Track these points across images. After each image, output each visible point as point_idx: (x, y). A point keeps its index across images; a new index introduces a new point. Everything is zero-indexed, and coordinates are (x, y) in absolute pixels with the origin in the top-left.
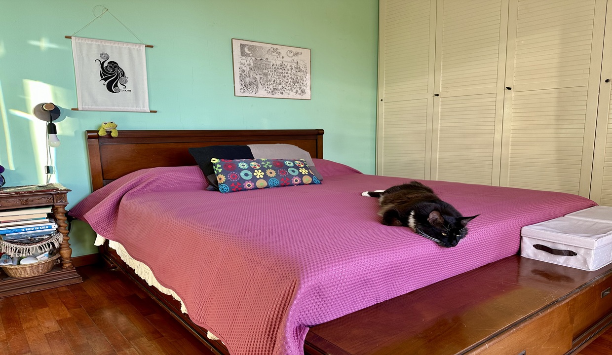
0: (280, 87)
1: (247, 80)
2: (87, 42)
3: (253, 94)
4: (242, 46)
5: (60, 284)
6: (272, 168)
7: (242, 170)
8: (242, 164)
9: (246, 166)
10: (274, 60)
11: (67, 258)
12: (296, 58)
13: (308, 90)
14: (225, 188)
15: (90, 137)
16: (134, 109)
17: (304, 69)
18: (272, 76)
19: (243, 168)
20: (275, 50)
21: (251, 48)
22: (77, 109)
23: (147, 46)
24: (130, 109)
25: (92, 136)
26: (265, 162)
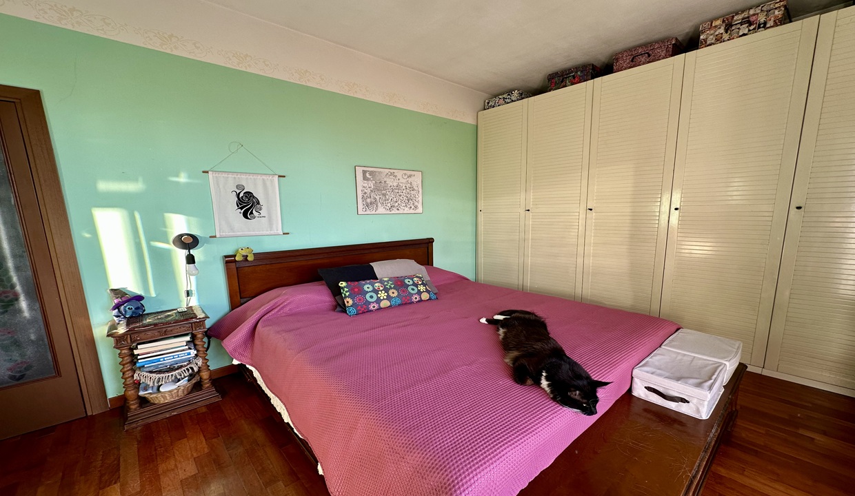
0: (397, 204)
1: (369, 200)
2: (223, 175)
3: (374, 212)
4: (364, 172)
5: (200, 404)
6: (394, 288)
7: (367, 292)
8: (367, 287)
9: (371, 289)
10: (391, 182)
11: (206, 379)
12: (410, 180)
13: (420, 206)
14: (352, 311)
15: (227, 262)
16: (268, 233)
17: (416, 188)
18: (390, 196)
19: (368, 290)
20: (392, 174)
21: (372, 173)
22: (215, 237)
23: (280, 176)
24: (264, 233)
25: (229, 261)
26: (387, 281)
